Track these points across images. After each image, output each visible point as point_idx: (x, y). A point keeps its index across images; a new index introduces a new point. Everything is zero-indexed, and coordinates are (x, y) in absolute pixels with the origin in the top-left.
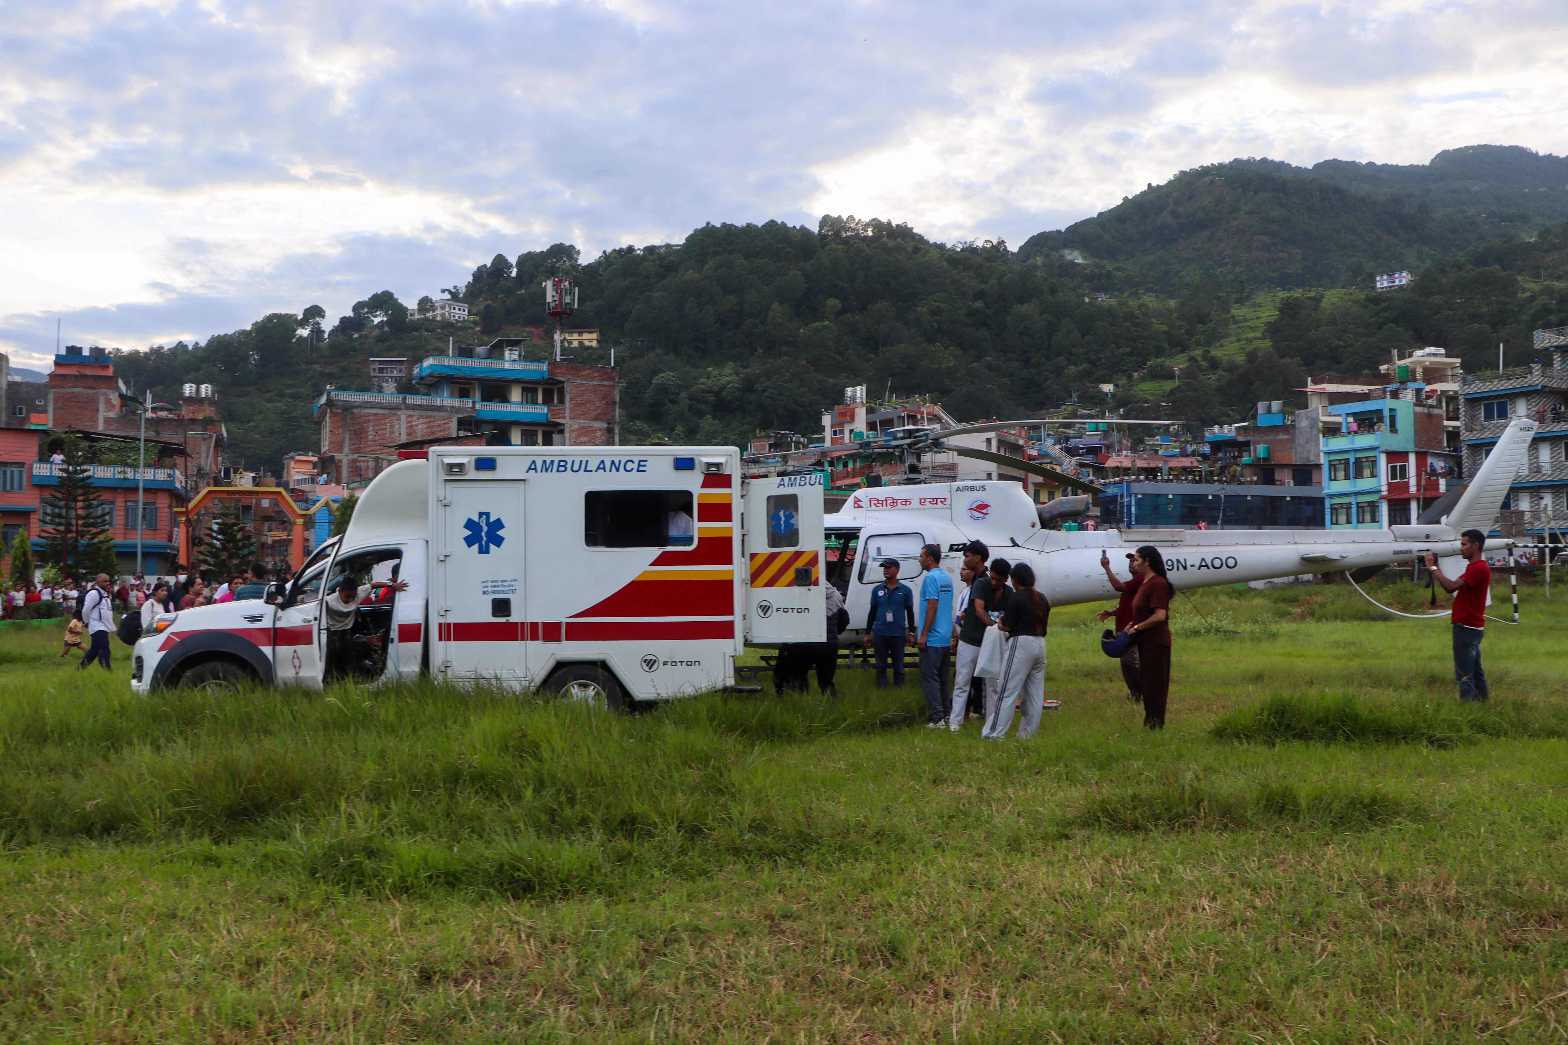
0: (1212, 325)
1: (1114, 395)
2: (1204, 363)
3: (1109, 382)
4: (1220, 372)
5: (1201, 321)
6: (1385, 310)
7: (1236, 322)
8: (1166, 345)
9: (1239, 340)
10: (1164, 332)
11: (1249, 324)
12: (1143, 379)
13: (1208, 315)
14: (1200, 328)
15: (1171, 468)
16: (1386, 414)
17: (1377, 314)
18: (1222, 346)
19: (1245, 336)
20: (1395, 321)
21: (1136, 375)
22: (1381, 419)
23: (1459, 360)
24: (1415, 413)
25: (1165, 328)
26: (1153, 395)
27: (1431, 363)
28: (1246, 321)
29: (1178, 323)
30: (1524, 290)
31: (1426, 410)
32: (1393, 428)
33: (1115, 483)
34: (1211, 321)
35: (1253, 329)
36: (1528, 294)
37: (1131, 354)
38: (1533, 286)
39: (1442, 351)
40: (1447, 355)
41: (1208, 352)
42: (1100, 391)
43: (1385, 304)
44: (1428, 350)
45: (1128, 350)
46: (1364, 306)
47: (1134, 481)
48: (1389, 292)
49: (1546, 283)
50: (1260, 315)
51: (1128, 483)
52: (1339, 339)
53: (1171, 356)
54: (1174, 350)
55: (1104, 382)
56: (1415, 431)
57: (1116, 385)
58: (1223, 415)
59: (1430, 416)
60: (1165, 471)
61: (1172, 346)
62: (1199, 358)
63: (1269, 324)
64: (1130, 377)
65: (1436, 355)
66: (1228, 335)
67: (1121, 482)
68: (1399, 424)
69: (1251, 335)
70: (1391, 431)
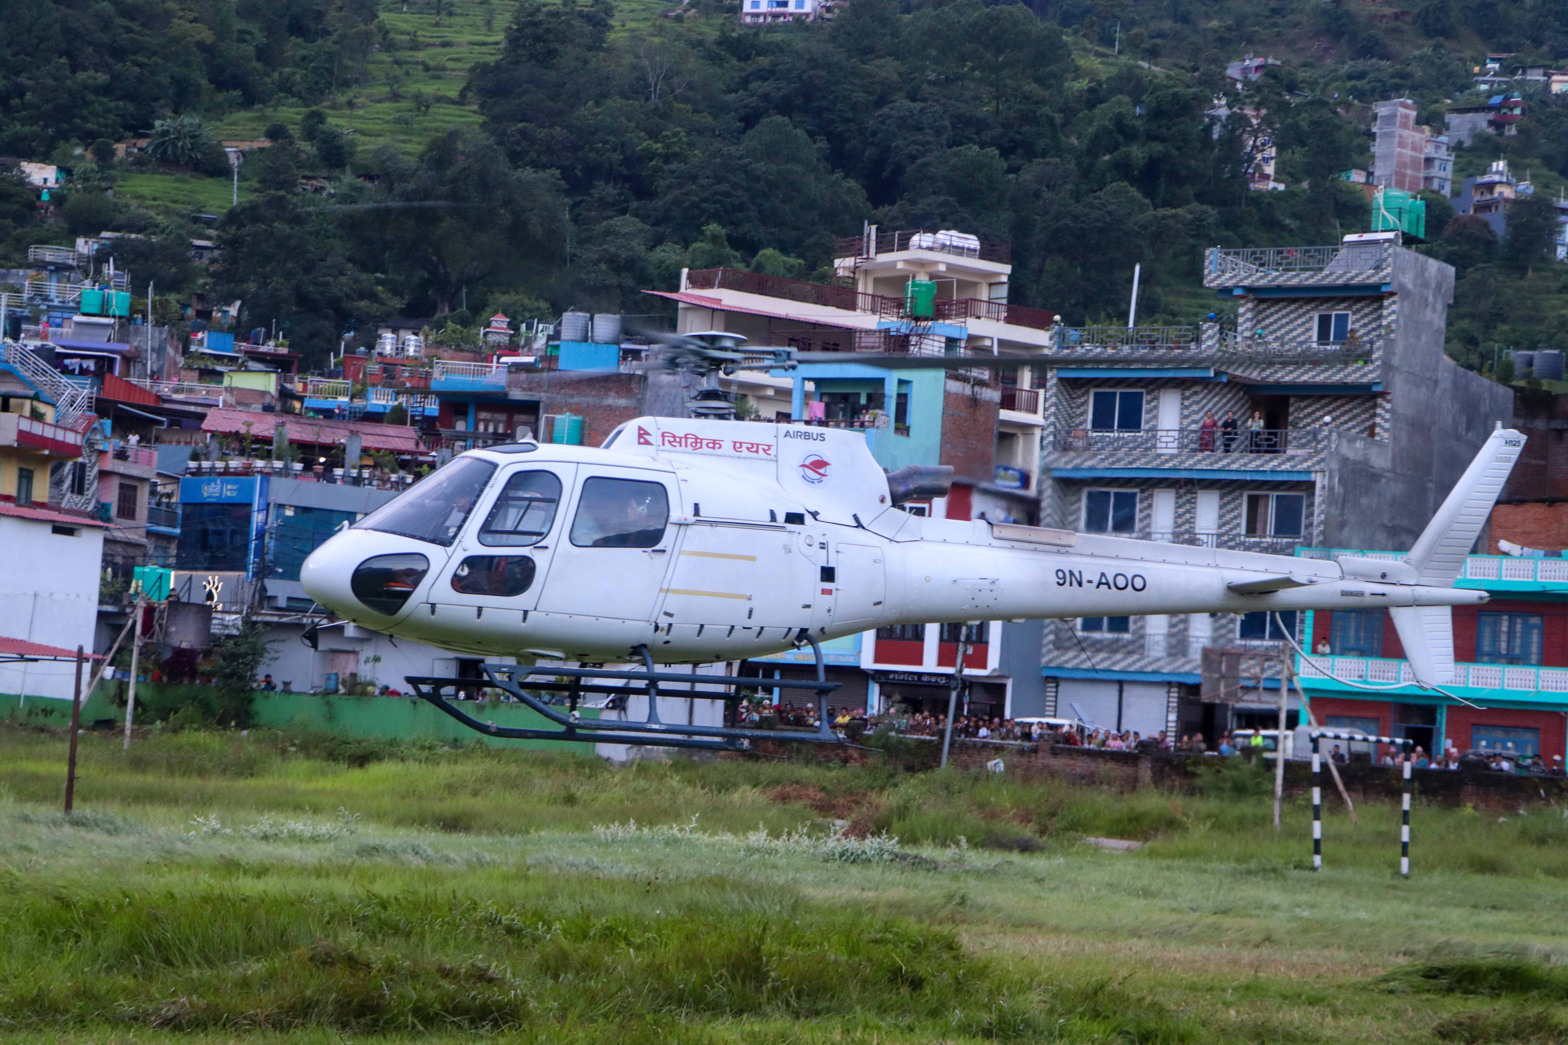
0: (326, 44)
1: (58, 199)
2: (307, 148)
3: (45, 158)
4: (348, 178)
5: (298, 29)
6: (763, 75)
7: (390, 46)
8: (204, 82)
9: (396, 97)
10: (201, 46)
11: (421, 55)
12: (140, 164)
13: (319, 16)
14: (294, 47)
15: (365, 451)
16: (891, 389)
17: (745, 83)
18: (350, 104)
19: (413, 88)
20: (785, 107)
21: (120, 149)
22: (876, 400)
23: (1007, 269)
24: (947, 394)
25: (206, 35)
26: (167, 212)
27: (950, 267)
28: (415, 46)
29: (238, 25)
30: (1078, 73)
31: (968, 390)
32: (902, 425)
33: (226, 472)
34: (326, 33)
35: (435, 72)
36: (1083, 84)
37: (105, 90)
38: (1095, 63)
39: (972, 242)
40: (984, 255)
41: (319, 117)
42: (22, 182)
43: (764, 61)
44: (943, 236)
45: (102, 78)
46: (714, 59)
47: (280, 473)
48: (771, 29)
49: (1123, 59)
50: (451, 36)
51: (265, 476)
52: (654, 135)
53: (214, 111)
54: (221, 97)
55: (31, 157)
56: (944, 434)
57: (65, 171)
58: (362, 296)
59: (974, 402)
60: (353, 454)
61: (220, 84)
62: (294, 131)
63: (481, 71)
64: (104, 155)
65: (959, 251)
66: (364, 79)
67: (247, 472)
68: (914, 417)
69: (429, 89)
70: (897, 429)
